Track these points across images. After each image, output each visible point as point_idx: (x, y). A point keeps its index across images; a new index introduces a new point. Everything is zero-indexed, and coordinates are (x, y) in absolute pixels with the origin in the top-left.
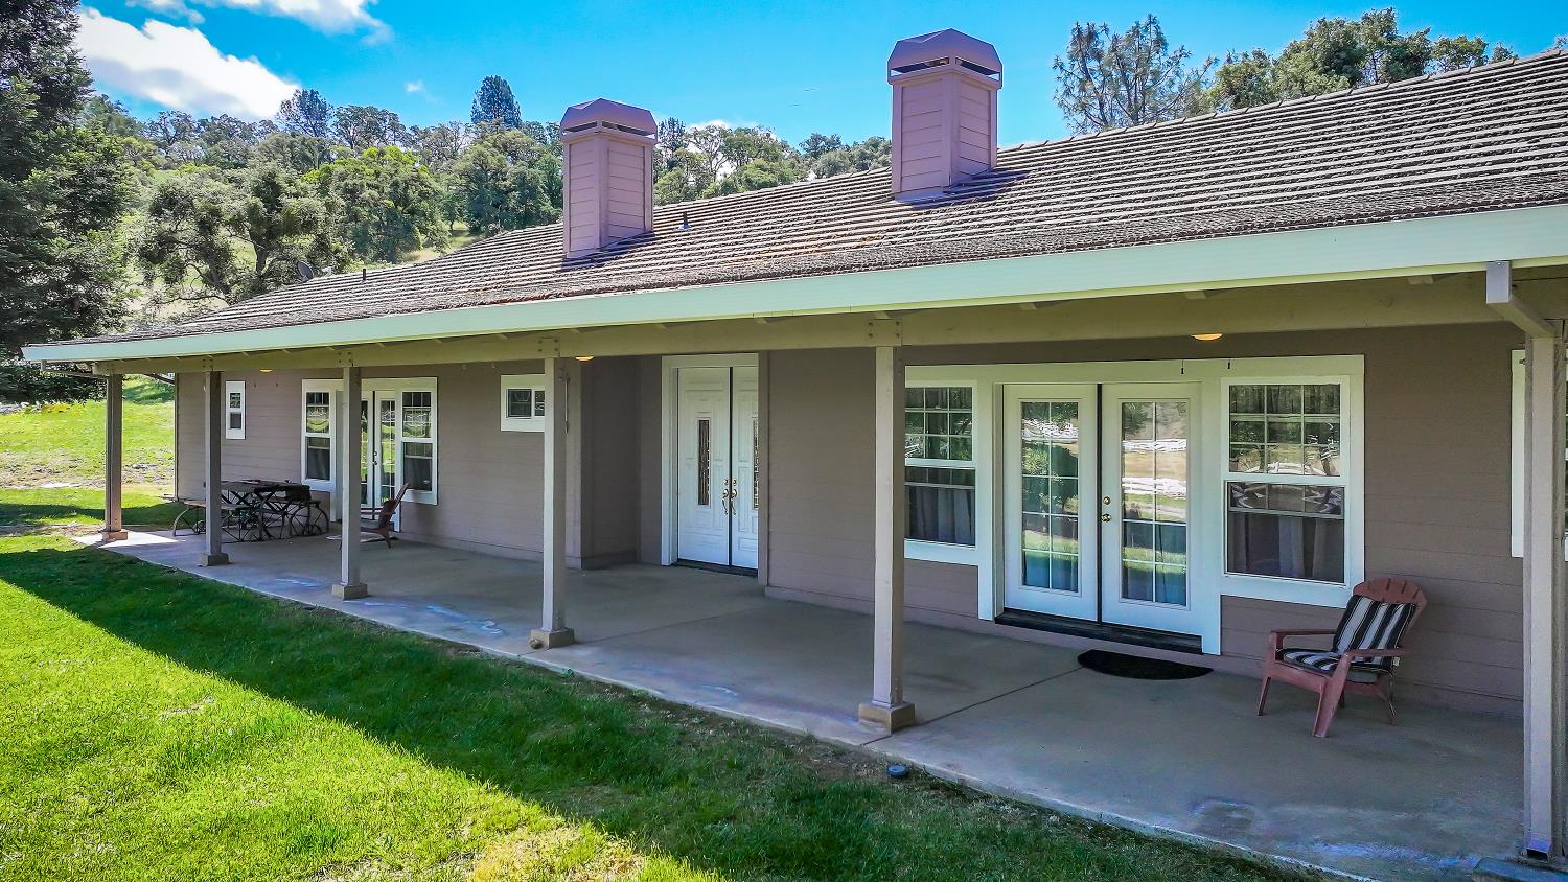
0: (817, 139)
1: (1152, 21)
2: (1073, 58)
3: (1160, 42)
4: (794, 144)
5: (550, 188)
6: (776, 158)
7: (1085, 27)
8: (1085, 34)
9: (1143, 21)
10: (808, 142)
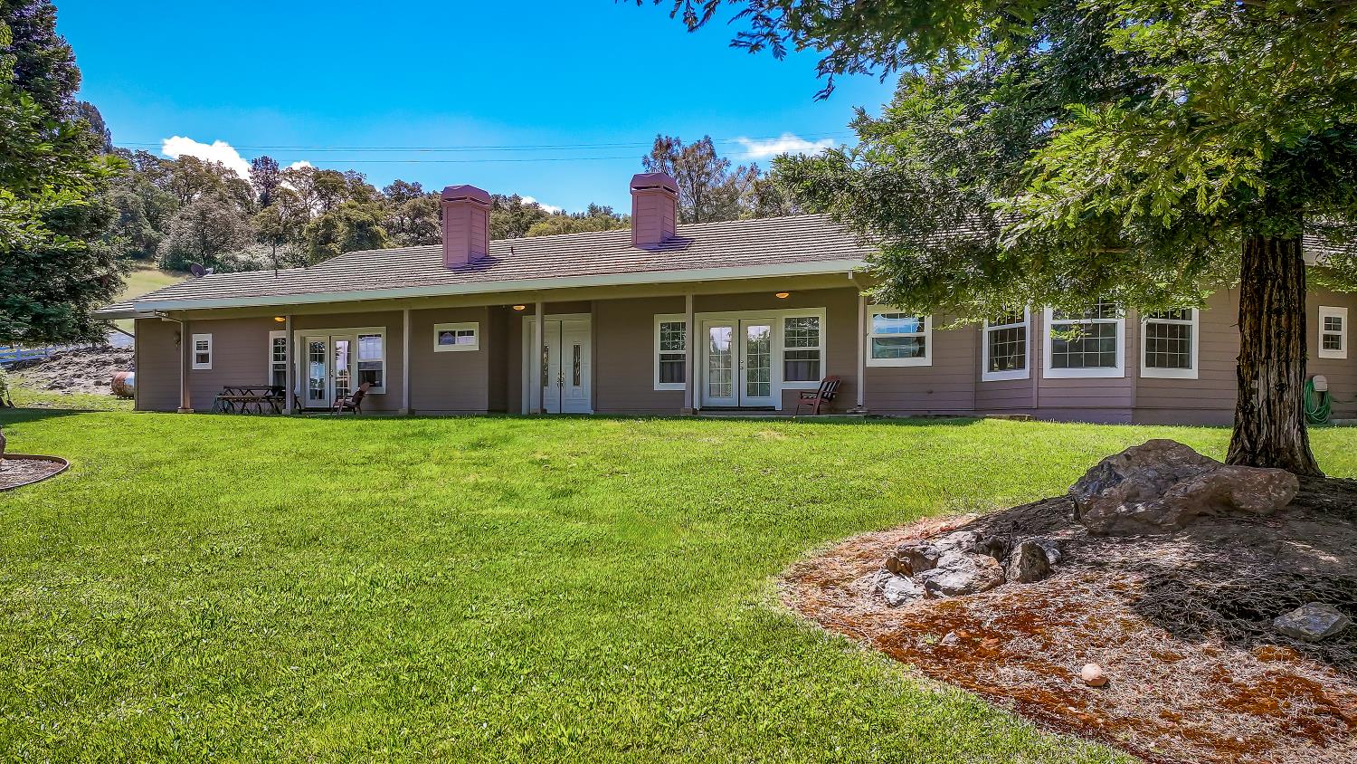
0: (399, 184)
1: (708, 141)
2: (655, 157)
3: (712, 154)
4: (379, 189)
5: (148, 213)
6: (365, 201)
7: (664, 138)
8: (665, 144)
9: (702, 140)
10: (392, 188)
